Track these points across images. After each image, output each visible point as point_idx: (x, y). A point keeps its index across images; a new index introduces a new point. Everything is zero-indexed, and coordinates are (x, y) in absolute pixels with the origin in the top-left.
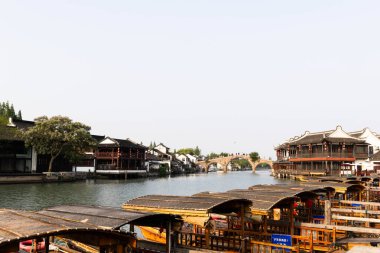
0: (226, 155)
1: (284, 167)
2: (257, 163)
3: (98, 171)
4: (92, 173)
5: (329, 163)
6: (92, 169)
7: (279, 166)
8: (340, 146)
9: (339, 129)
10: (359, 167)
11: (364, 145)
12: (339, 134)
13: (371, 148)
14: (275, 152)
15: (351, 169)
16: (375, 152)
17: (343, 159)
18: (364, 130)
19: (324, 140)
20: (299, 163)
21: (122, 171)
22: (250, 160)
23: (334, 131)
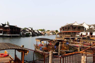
0: (49, 31)
1: (61, 34)
2: (57, 33)
3: (4, 35)
4: (2, 35)
5: (72, 33)
6: (2, 34)
7: (60, 34)
8: (76, 28)
9: (76, 22)
10: (82, 34)
11: (83, 27)
12: (76, 24)
13: (85, 28)
14: (60, 30)
15: (79, 35)
16: (87, 30)
17: (77, 31)
18: (84, 23)
19: (71, 26)
20: (64, 33)
21: (10, 35)
22: (55, 32)
23: (74, 23)
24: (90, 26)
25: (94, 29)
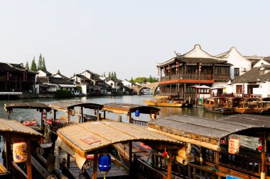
8: (197, 67)
9: (197, 47)
11: (226, 66)
12: (198, 54)
15: (210, 93)
16: (241, 74)
18: (233, 50)
24: (254, 61)
25: (266, 72)
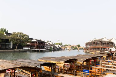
0: (71, 45)
2: (79, 48)
3: (31, 49)
4: (29, 50)
6: (29, 48)
7: (86, 49)
8: (105, 43)
9: (105, 38)
11: (112, 42)
13: (115, 44)
17: (106, 47)
19: (100, 42)
20: (92, 48)
21: (38, 49)
22: (77, 47)
23: (103, 39)
